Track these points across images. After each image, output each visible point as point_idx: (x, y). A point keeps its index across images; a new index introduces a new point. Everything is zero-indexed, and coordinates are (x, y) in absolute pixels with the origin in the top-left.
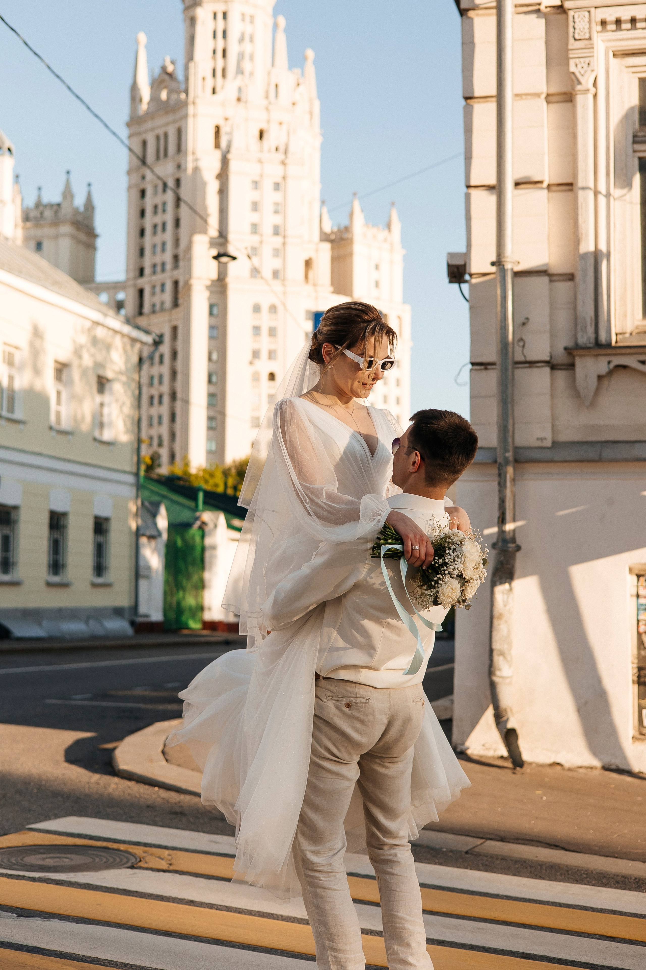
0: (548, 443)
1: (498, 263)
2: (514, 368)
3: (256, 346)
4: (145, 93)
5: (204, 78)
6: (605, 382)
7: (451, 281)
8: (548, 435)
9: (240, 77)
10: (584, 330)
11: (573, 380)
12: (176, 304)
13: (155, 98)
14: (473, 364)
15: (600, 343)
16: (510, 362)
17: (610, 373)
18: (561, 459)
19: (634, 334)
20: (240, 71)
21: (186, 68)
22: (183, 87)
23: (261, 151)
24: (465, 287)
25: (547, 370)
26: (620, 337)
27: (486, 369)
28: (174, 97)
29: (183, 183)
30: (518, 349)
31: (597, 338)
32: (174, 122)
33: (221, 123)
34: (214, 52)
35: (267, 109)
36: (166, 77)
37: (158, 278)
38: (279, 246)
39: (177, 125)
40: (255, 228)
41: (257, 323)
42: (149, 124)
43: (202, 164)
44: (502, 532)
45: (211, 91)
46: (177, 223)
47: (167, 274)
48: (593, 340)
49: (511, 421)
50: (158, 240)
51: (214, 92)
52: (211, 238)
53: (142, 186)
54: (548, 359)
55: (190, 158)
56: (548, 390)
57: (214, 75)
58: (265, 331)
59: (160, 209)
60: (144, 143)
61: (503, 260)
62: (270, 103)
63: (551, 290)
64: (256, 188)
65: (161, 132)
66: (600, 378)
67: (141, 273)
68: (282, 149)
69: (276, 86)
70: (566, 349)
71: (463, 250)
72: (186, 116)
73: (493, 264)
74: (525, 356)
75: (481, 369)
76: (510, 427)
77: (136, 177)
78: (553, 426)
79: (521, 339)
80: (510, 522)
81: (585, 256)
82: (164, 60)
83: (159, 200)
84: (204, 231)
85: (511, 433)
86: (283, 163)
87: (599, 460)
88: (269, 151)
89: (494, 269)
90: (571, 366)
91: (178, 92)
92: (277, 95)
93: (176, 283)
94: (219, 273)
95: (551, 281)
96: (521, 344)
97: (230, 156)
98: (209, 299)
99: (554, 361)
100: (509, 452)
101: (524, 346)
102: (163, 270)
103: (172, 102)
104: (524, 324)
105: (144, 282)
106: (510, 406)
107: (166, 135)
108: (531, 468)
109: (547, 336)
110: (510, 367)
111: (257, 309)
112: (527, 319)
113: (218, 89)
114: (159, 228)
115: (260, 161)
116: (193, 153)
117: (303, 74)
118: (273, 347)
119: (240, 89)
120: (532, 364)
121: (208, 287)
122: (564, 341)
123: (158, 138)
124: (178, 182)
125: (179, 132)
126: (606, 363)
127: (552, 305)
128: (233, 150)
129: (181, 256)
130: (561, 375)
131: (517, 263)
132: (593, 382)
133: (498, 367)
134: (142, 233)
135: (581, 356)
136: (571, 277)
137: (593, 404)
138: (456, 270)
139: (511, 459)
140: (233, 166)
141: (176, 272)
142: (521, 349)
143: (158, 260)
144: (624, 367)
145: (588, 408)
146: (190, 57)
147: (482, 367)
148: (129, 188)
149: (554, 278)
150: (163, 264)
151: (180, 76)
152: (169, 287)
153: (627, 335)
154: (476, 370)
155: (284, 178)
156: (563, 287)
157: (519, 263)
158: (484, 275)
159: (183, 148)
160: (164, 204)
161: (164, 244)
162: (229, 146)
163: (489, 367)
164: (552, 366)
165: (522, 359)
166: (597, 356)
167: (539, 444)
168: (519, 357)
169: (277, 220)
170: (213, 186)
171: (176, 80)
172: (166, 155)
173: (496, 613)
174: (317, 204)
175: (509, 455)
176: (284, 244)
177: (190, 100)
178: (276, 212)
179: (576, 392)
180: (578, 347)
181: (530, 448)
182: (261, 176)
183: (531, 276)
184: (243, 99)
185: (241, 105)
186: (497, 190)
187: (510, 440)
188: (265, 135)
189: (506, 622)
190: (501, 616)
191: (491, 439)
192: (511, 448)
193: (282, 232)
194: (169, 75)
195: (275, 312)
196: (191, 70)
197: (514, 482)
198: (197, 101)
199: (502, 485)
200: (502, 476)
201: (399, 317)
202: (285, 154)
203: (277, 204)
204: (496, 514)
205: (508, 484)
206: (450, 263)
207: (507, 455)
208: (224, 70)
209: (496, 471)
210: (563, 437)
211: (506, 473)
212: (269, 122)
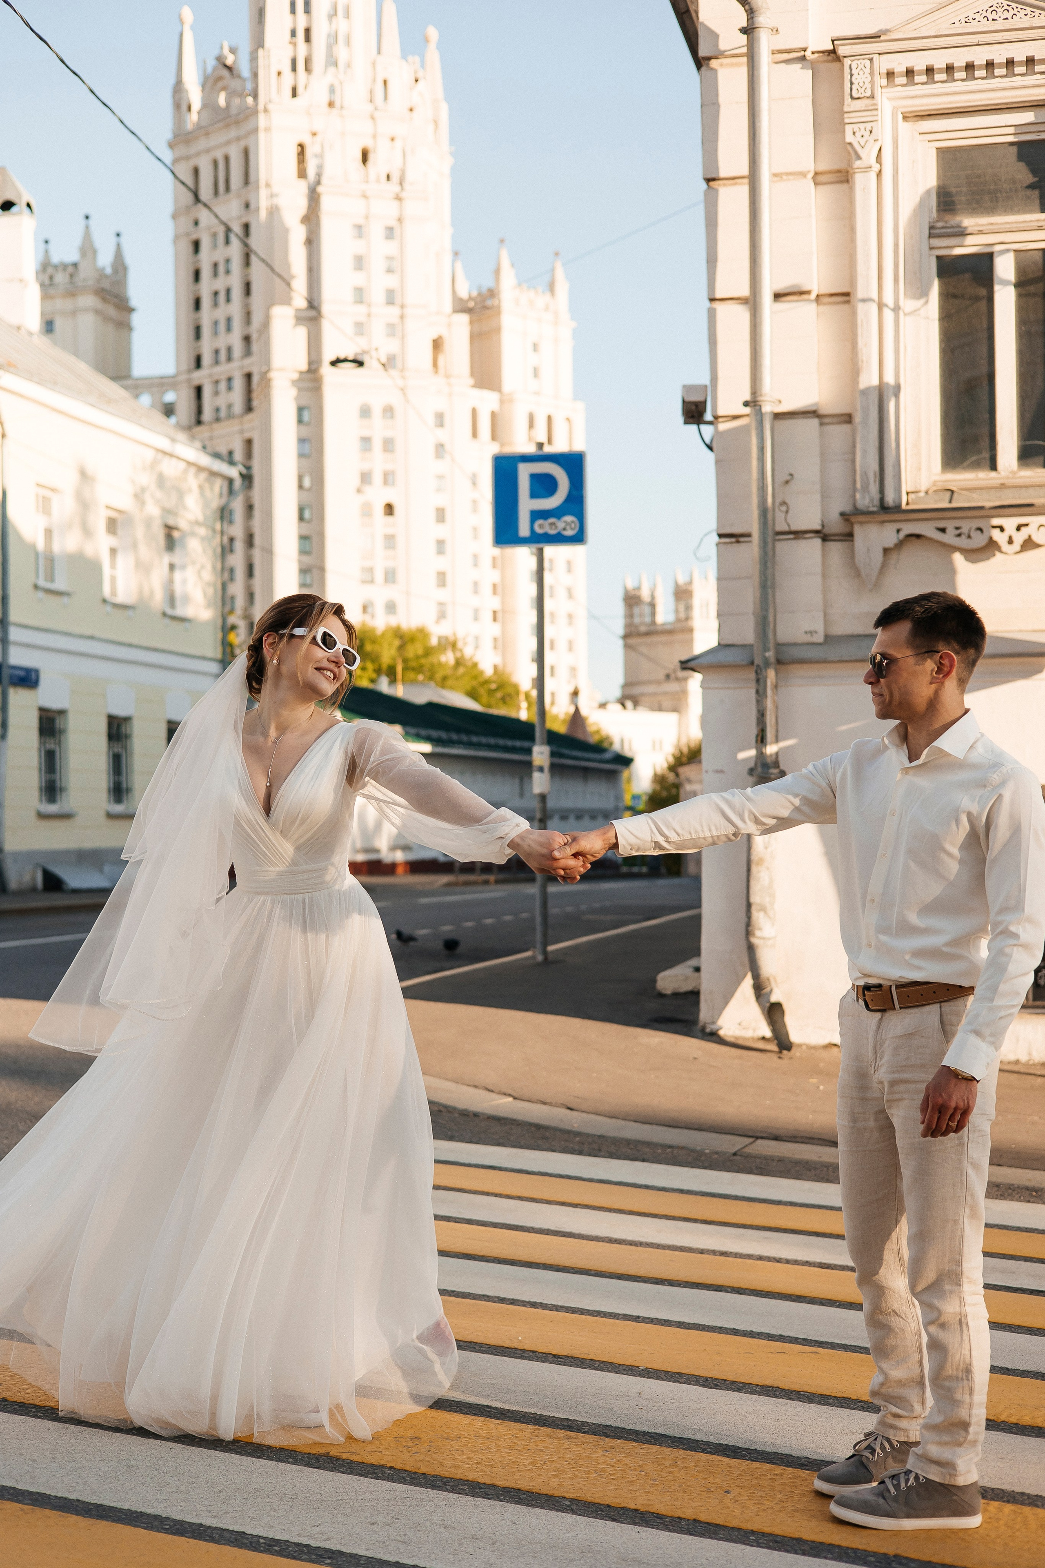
0: (820, 638)
1: (753, 403)
2: (776, 541)
3: (366, 466)
4: (195, 95)
5: (279, 74)
6: (894, 556)
7: (686, 423)
8: (819, 627)
9: (332, 70)
10: (865, 488)
11: (851, 555)
12: (249, 408)
13: (208, 105)
14: (720, 536)
15: (886, 505)
16: (770, 533)
17: (900, 545)
18: (837, 659)
19: (930, 492)
20: (333, 62)
21: (254, 59)
22: (249, 86)
23: (366, 180)
25: (817, 542)
26: (912, 496)
27: (738, 542)
28: (236, 101)
29: (253, 229)
30: (780, 516)
31: (882, 500)
32: (238, 139)
33: (307, 140)
34: (293, 33)
35: (372, 118)
36: (225, 73)
37: (223, 370)
38: (396, 320)
39: (242, 144)
40: (360, 296)
41: (366, 433)
42: (203, 144)
43: (281, 202)
44: (761, 756)
45: (290, 92)
46: (247, 288)
47: (235, 364)
48: (877, 502)
49: (771, 611)
50: (220, 314)
51: (294, 93)
52: (297, 310)
53: (194, 237)
54: (819, 528)
55: (263, 193)
56: (819, 570)
57: (294, 69)
58: (377, 445)
59: (221, 269)
60: (196, 171)
61: (759, 399)
62: (376, 109)
63: (822, 435)
64: (360, 236)
65: (219, 155)
66: (886, 551)
67: (198, 362)
68: (396, 177)
69: (388, 83)
70: (842, 514)
72: (256, 130)
73: (746, 404)
74: (789, 525)
75: (731, 543)
76: (771, 619)
77: (186, 222)
78: (825, 615)
79: (784, 503)
80: (772, 743)
81: (865, 392)
82: (222, 48)
83: (219, 255)
84: (287, 301)
85: (771, 626)
86: (399, 198)
88: (378, 180)
89: (747, 410)
90: (849, 536)
91: (242, 95)
92: (385, 96)
93: (249, 376)
94: (310, 363)
95: (821, 424)
97: (320, 189)
98: (297, 399)
99: (827, 531)
100: (769, 650)
101: (787, 512)
102: (229, 359)
103: (234, 111)
104: (787, 482)
105: (200, 377)
106: (770, 591)
107: (227, 159)
108: (798, 671)
109: (817, 497)
110: (770, 540)
111: (365, 412)
112: (791, 475)
113: (300, 90)
114: (222, 297)
115: (367, 195)
116: (268, 185)
117: (423, 64)
118: (389, 467)
119: (332, 89)
120: (798, 534)
121: (294, 383)
122: (839, 505)
123: (215, 163)
124: (246, 227)
125: (246, 153)
126: (895, 532)
127: (823, 455)
128: (325, 180)
129: (254, 336)
130: (835, 548)
131: (777, 403)
132: (878, 557)
133: (756, 539)
134: (197, 304)
135: (861, 523)
136: (848, 419)
137: (877, 585)
138: (694, 408)
139: (772, 660)
140: (327, 203)
141: (247, 361)
142: (784, 515)
143: (221, 343)
144: (918, 536)
145: (871, 591)
146: (259, 42)
147: (733, 540)
148: (176, 239)
149: (826, 420)
150: (229, 350)
151: (245, 70)
152: (238, 383)
153: (922, 494)
154: (725, 542)
155: (400, 220)
156: (838, 432)
157: (780, 402)
158: (735, 417)
159: (252, 178)
160: (228, 261)
161: (229, 320)
162: (319, 175)
163: (742, 539)
164: (824, 536)
165: (785, 528)
166: (883, 522)
167: (808, 639)
168: (781, 526)
169: (392, 282)
170: (298, 234)
171: (239, 76)
172: (228, 189)
173: (754, 857)
174: (448, 257)
175: (770, 654)
176: (402, 317)
177: (261, 107)
178: (390, 271)
179: (855, 571)
180: (857, 512)
181: (796, 644)
182: (367, 217)
183: (795, 418)
184: (338, 104)
185: (335, 111)
186: (752, 302)
187: (770, 635)
188: (371, 157)
189: (768, 868)
190: (761, 861)
191: (747, 634)
192: (771, 645)
193: (398, 300)
194: (229, 68)
195: (392, 417)
196: (261, 62)
197: (777, 690)
198: (270, 107)
199: (761, 694)
200: (761, 682)
201: (568, 419)
202: (401, 184)
203: (390, 258)
204: (754, 731)
205: (769, 692)
206: (687, 399)
207: (767, 654)
208: (308, 61)
209: (753, 676)
210: (839, 629)
211: (766, 678)
212: (374, 136)
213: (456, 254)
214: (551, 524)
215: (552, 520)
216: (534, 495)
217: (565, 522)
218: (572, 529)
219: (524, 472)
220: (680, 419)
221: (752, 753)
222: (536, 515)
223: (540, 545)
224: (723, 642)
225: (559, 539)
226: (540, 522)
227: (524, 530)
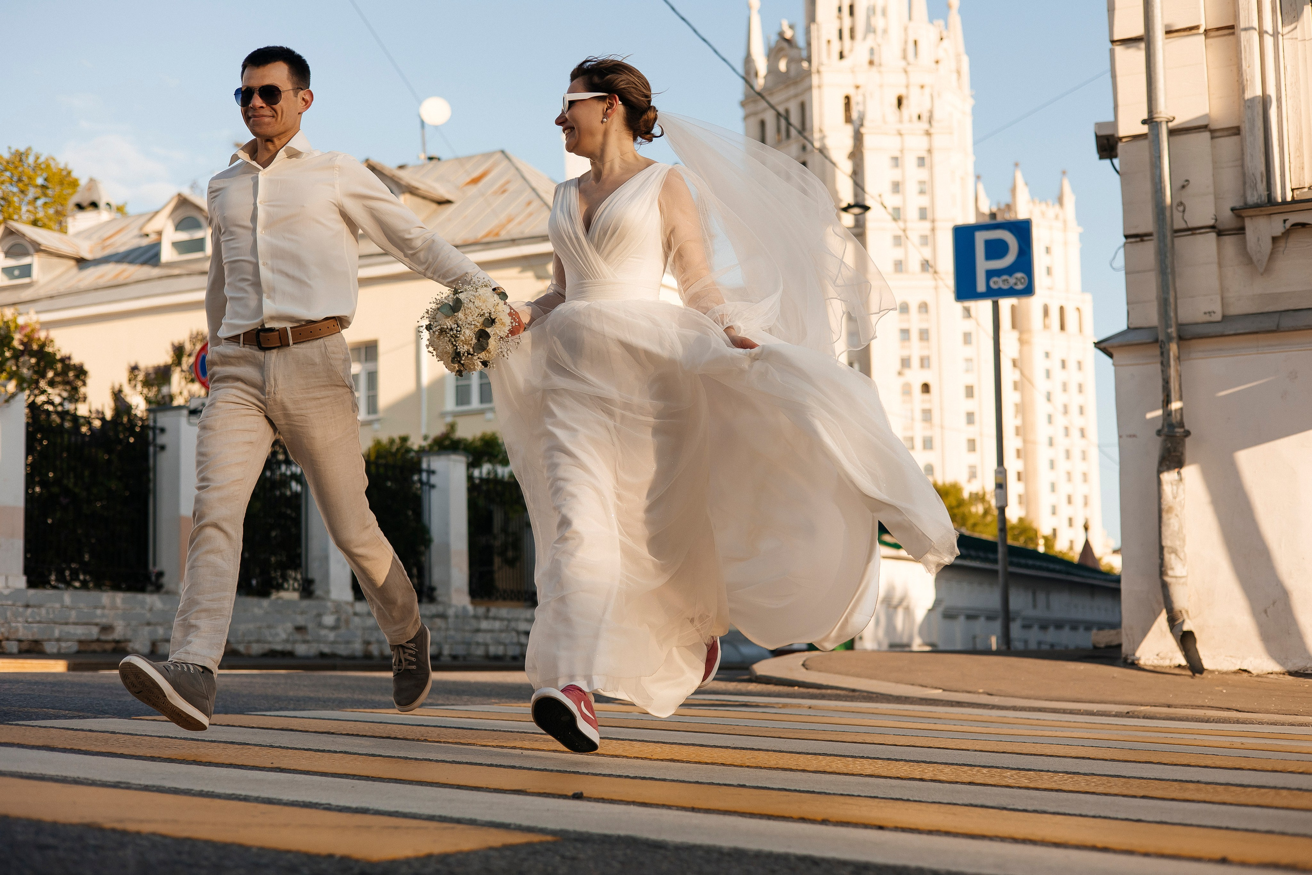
0: (1218, 317)
1: (1150, 121)
2: (1173, 238)
3: (905, 353)
4: (761, 64)
5: (829, 41)
6: (1282, 244)
7: (1101, 158)
8: (1217, 308)
9: (871, 36)
10: (1254, 187)
11: (1243, 245)
13: (772, 70)
14: (1126, 237)
15: (1273, 200)
16: (1168, 231)
17: (1287, 234)
18: (1232, 333)
20: (870, 29)
21: (808, 32)
22: (804, 54)
23: (901, 121)
24: (1116, 162)
25: (1213, 235)
26: (1296, 192)
27: (1142, 241)
28: (793, 67)
30: (1177, 215)
31: (1270, 196)
32: (796, 96)
33: (851, 92)
34: (840, 9)
35: (906, 72)
36: (785, 45)
38: (928, 233)
39: (800, 99)
40: (897, 214)
41: (905, 326)
42: (768, 101)
43: (830, 143)
44: (1168, 414)
45: (837, 56)
48: (1264, 198)
49: (1172, 293)
51: (841, 56)
54: (1212, 222)
55: (816, 136)
56: (1216, 260)
57: (841, 37)
58: (915, 335)
60: (763, 124)
61: (1155, 117)
62: (909, 64)
63: (1213, 147)
64: (897, 165)
65: (781, 109)
66: (1275, 239)
68: (925, 117)
69: (916, 42)
70: (1233, 210)
71: (1111, 119)
72: (810, 88)
73: (1144, 122)
74: (1186, 222)
75: (1134, 242)
76: (1172, 300)
78: (1222, 299)
79: (1181, 204)
80: (1176, 400)
81: (1251, 103)
82: (781, 25)
85: (1173, 306)
86: (928, 134)
87: (1276, 330)
88: (910, 121)
89: (1145, 128)
90: (1240, 230)
91: (799, 61)
92: (916, 54)
95: (1212, 138)
96: (1181, 208)
97: (863, 130)
99: (1221, 227)
100: (1171, 327)
101: (1184, 211)
103: (793, 73)
104: (1183, 187)
106: (1171, 278)
107: (787, 111)
108: (1199, 346)
109: (1210, 199)
110: (1169, 234)
111: (904, 309)
112: (1187, 181)
113: (845, 53)
115: (900, 134)
116: (821, 131)
117: (947, 26)
118: (925, 353)
119: (872, 51)
120: (1194, 231)
122: (1230, 202)
123: (778, 117)
125: (803, 107)
126: (1281, 222)
127: (1216, 164)
128: (866, 123)
130: (1229, 242)
131: (1171, 119)
132: (1267, 245)
133: (1155, 237)
135: (1251, 217)
136: (1236, 131)
137: (1267, 270)
138: (1105, 142)
139: (1174, 335)
140: (868, 141)
142: (1181, 214)
144: (1303, 225)
145: (1262, 274)
146: (811, 17)
147: (1138, 239)
149: (1217, 133)
151: (801, 42)
153: (1306, 190)
154: (1131, 243)
155: (929, 151)
156: (1228, 144)
157: (1174, 118)
158: (1137, 137)
159: (808, 126)
162: (861, 119)
163: (1146, 238)
164: (1219, 231)
165: (1183, 226)
166: (1270, 215)
167: (1207, 318)
168: (1179, 224)
169: (924, 201)
170: (845, 167)
171: (797, 47)
172: (788, 135)
173: (1165, 506)
174: (971, 180)
175: (1173, 330)
176: (933, 230)
177: (814, 68)
178: (922, 192)
179: (1247, 259)
180: (1247, 207)
181: (1197, 324)
182: (902, 151)
183: (1189, 133)
184: (876, 60)
185: (874, 69)
186: (1145, 40)
187: (1172, 314)
188: (905, 102)
189: (1177, 516)
190: (1170, 509)
191: (1152, 317)
192: (1173, 322)
193: (929, 215)
194: (788, 41)
195: (927, 311)
196: (814, 34)
197: (1180, 361)
198: (822, 69)
199: (1165, 365)
200: (1165, 355)
201: (1078, 309)
202: (930, 122)
203: (922, 183)
204: (1160, 397)
205: (1172, 362)
206: (1098, 134)
207: (1169, 330)
208: (852, 30)
209: (1157, 352)
210: (1234, 310)
211: (1169, 351)
212: (907, 87)
213: (978, 178)
214: (1004, 281)
215: (1005, 277)
216: (989, 256)
217: (1017, 279)
218: (1022, 283)
219: (981, 238)
220: (1096, 156)
221: (1159, 412)
222: (990, 274)
223: (995, 299)
224: (1131, 326)
225: (1011, 292)
226: (995, 279)
227: (981, 287)
